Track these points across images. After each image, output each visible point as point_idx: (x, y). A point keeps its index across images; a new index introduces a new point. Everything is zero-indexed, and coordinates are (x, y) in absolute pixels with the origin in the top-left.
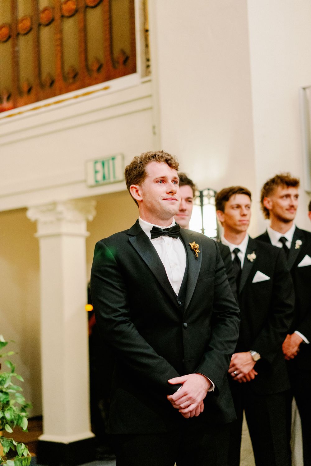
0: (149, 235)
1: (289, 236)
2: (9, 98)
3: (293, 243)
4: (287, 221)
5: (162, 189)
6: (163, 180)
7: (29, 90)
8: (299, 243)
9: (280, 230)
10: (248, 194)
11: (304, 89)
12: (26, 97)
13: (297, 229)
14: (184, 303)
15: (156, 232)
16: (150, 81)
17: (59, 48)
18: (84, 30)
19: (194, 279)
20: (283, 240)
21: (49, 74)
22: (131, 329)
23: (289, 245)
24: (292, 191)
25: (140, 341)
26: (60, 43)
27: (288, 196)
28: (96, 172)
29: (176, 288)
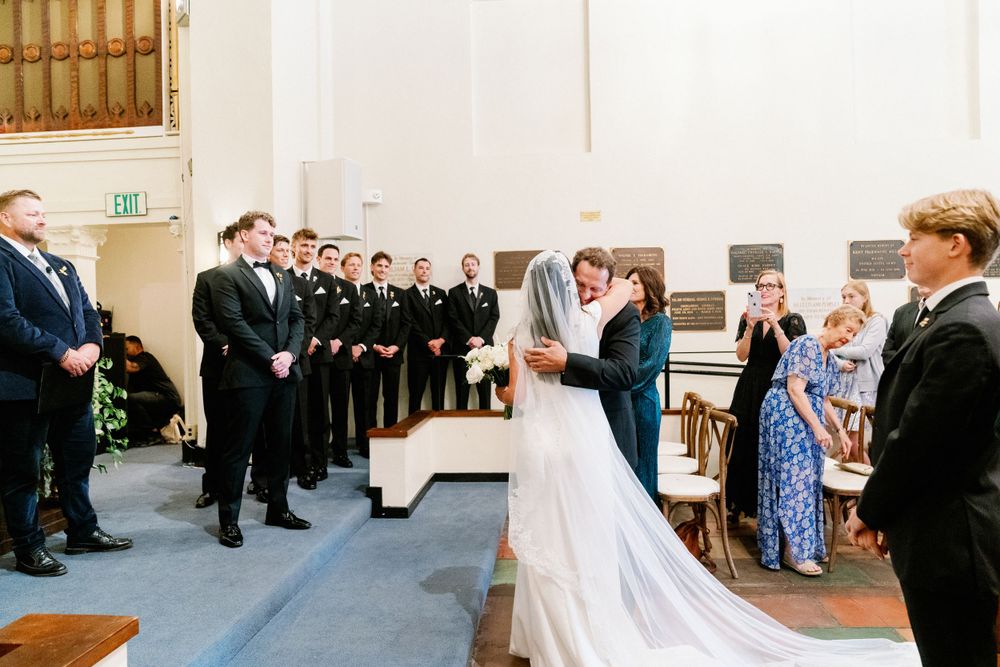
0: (252, 266)
1: (309, 273)
2: (9, 120)
3: (311, 278)
4: (305, 263)
5: (263, 239)
6: (265, 233)
7: (37, 118)
8: (315, 278)
9: (302, 268)
10: (288, 241)
11: (304, 163)
12: (32, 123)
13: (313, 268)
14: (276, 308)
15: (257, 265)
16: (178, 135)
17: (75, 85)
18: (104, 75)
19: (281, 295)
20: (304, 275)
21: (62, 107)
22: (244, 323)
23: (308, 278)
24: (310, 242)
25: (251, 331)
26: (76, 81)
27: (306, 245)
28: (116, 205)
29: (271, 300)
